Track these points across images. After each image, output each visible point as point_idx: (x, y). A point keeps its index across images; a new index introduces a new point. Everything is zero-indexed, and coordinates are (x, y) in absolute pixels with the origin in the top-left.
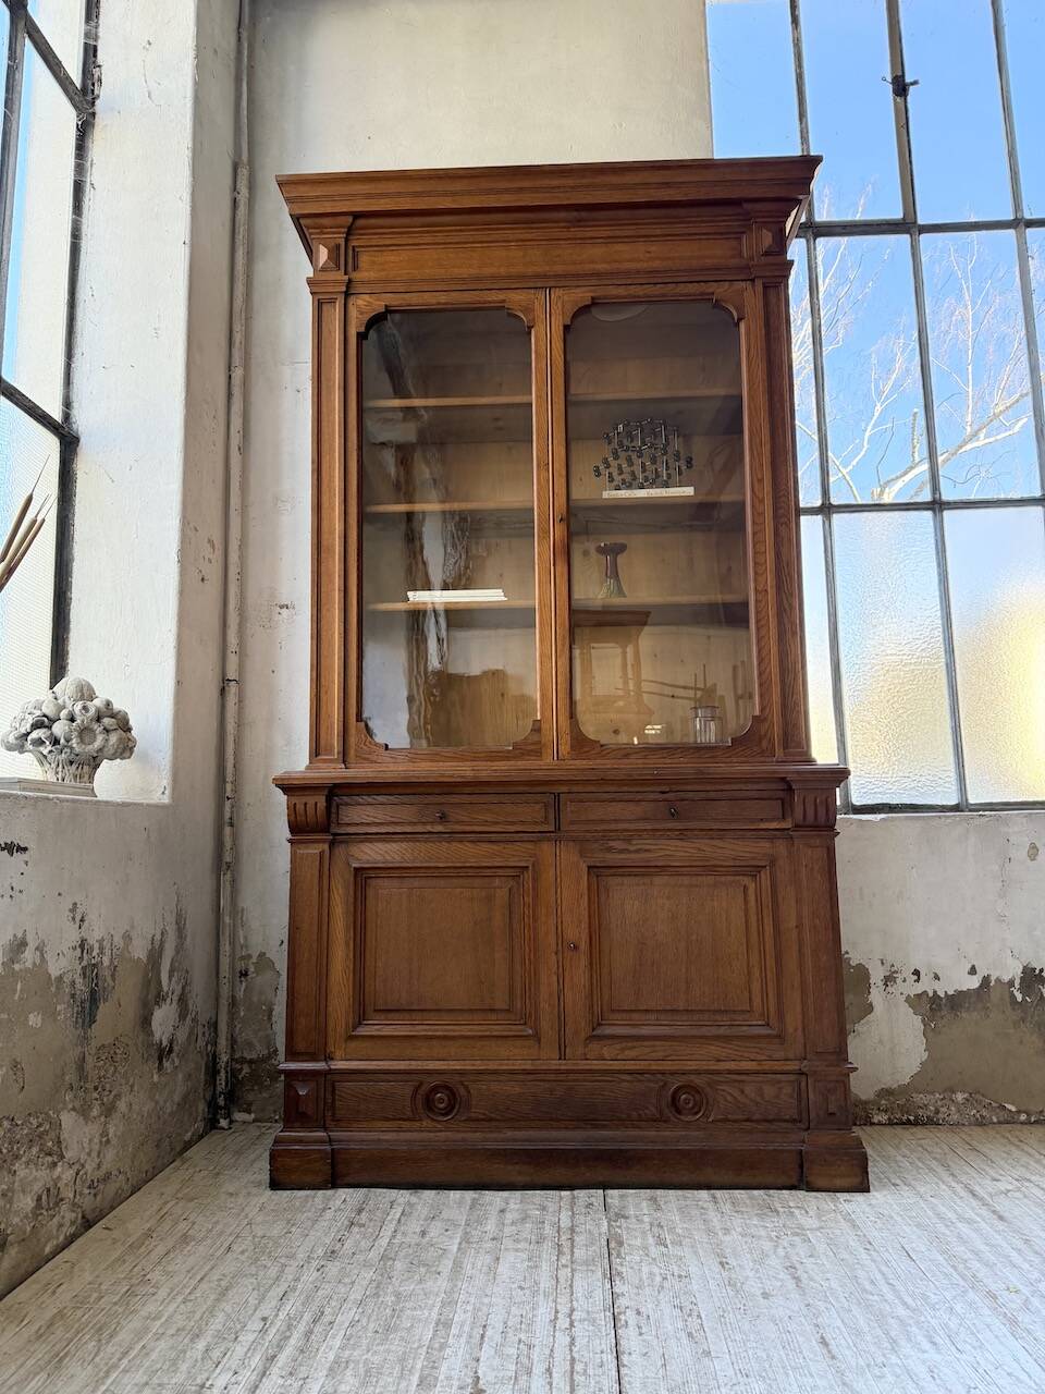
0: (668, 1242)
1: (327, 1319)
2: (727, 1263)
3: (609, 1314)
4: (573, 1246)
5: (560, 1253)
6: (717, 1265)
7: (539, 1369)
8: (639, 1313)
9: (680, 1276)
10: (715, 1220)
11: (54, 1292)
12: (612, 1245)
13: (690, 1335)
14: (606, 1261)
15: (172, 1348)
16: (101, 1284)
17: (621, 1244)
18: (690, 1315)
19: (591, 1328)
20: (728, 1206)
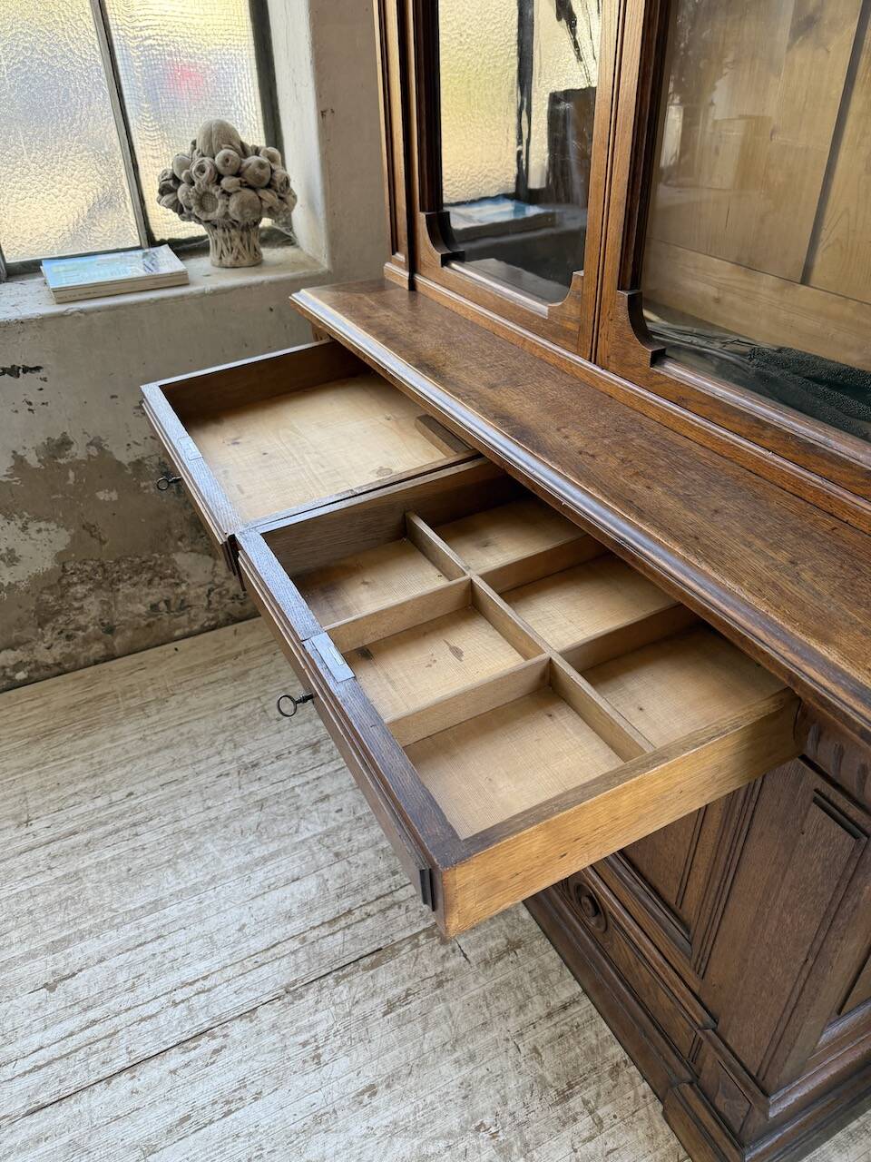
0: (402, 1010)
1: (139, 829)
2: (375, 1094)
3: (206, 1026)
4: (348, 927)
5: (335, 920)
6: (368, 1083)
7: (91, 1015)
8: (216, 1052)
9: (318, 1057)
10: (495, 1034)
11: (132, 673)
12: (367, 961)
13: (187, 1118)
14: (324, 972)
15: (74, 775)
16: (153, 684)
17: (373, 966)
18: (227, 1102)
19: (175, 1023)
20: (547, 1034)
